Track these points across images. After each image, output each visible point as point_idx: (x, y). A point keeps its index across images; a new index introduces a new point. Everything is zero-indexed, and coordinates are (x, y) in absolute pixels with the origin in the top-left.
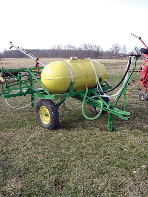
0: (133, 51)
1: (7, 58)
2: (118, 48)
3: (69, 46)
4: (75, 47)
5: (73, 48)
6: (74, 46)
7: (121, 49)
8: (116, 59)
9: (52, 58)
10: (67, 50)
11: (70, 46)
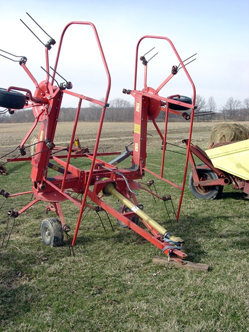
0: (226, 107)
1: (17, 123)
2: (200, 104)
3: (118, 101)
4: (129, 103)
5: (125, 104)
6: (126, 102)
7: (205, 104)
8: (198, 122)
9: (90, 122)
10: (115, 108)
11: (120, 101)
